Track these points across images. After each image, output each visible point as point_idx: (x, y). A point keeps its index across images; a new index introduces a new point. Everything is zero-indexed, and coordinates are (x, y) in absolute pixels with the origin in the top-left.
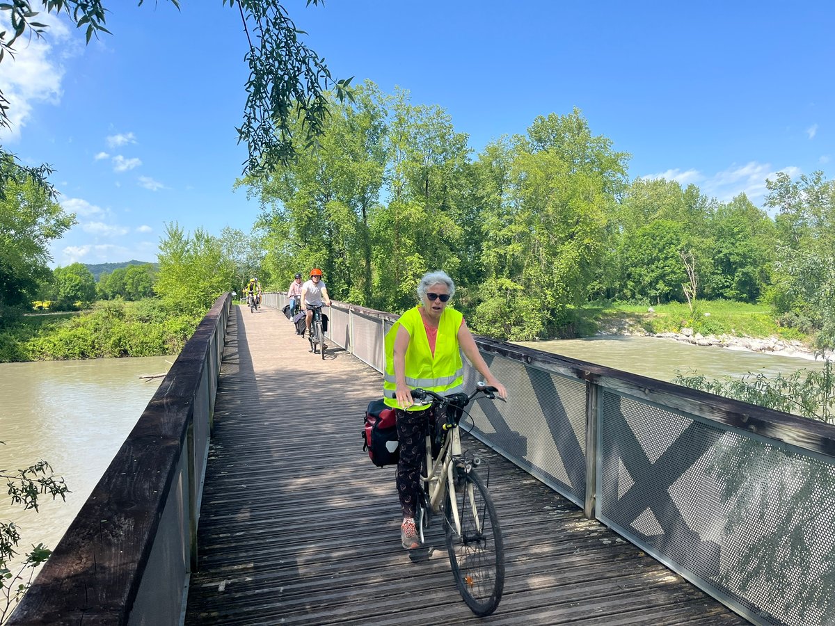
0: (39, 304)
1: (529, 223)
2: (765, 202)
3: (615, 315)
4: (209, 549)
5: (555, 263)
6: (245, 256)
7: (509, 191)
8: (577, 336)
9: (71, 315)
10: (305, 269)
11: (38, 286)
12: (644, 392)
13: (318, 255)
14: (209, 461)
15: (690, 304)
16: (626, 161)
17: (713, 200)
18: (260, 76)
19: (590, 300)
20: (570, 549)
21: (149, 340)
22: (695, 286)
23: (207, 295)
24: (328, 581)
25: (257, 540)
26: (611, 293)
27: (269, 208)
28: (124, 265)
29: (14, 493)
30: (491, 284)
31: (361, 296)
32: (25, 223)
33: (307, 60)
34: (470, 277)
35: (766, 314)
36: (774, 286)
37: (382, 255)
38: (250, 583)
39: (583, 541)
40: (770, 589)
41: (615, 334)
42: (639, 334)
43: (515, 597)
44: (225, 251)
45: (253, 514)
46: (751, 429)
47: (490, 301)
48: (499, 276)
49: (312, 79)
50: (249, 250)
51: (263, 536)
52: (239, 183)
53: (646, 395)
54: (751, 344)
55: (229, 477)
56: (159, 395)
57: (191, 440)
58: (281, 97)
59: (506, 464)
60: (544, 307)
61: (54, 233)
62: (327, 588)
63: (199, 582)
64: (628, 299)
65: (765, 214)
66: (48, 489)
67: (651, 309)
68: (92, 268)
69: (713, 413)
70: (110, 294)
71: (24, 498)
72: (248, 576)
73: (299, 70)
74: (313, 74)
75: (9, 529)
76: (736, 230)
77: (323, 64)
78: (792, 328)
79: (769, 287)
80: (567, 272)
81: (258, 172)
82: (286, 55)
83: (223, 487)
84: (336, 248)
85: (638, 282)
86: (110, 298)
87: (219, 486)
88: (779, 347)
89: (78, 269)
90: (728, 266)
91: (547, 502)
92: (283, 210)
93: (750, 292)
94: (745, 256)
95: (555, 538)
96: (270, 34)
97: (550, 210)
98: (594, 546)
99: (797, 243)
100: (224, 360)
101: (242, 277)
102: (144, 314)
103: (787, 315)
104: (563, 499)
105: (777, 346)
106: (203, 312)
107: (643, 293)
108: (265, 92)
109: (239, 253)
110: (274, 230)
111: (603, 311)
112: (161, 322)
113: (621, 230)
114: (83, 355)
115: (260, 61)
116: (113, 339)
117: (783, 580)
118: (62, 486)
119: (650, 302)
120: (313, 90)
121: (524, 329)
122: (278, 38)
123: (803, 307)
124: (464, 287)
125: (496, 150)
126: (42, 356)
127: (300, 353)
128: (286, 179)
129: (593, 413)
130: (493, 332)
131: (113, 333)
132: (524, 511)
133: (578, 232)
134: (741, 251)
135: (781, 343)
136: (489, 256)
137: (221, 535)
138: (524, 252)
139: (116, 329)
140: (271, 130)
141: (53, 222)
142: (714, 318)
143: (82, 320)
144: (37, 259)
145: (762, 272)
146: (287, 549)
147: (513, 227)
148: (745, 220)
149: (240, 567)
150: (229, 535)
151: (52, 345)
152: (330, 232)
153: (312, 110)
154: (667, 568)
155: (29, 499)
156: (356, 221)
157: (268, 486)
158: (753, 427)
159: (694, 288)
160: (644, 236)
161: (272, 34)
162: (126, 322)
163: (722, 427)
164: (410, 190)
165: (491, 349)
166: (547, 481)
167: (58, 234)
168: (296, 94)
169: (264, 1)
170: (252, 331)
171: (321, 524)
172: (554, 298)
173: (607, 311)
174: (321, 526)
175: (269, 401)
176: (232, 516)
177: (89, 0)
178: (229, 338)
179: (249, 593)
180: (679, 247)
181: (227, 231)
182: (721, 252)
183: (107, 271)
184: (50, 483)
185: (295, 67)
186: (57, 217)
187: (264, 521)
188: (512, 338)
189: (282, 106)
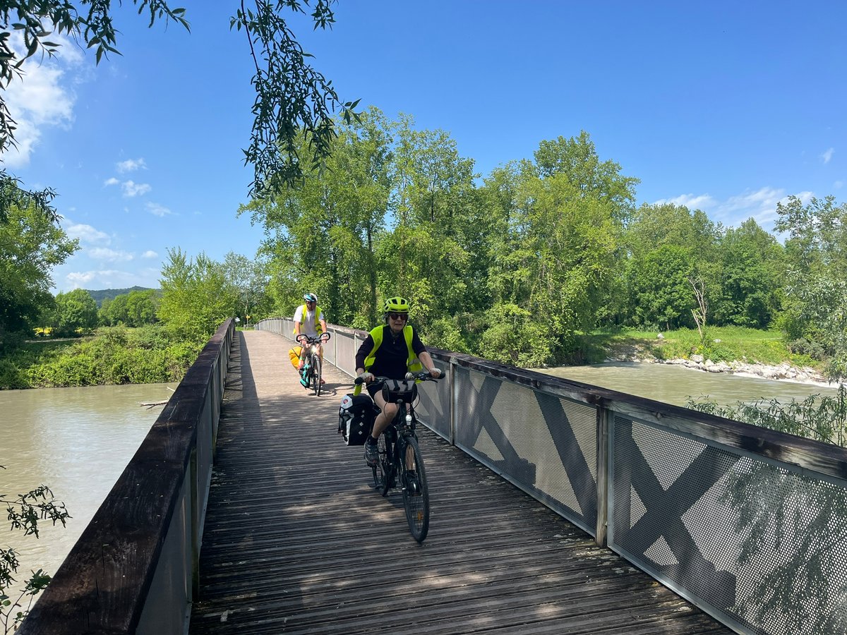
0: (40, 330)
1: (536, 247)
2: (775, 226)
3: (624, 341)
4: (211, 578)
5: (563, 288)
6: (249, 282)
7: (515, 216)
8: (586, 363)
9: (72, 341)
11: (39, 313)
12: (656, 416)
13: (322, 280)
14: (211, 489)
15: (699, 330)
16: (634, 186)
18: (266, 99)
19: (598, 326)
20: (582, 579)
21: (150, 366)
22: (705, 312)
23: (210, 321)
24: (334, 611)
25: (259, 569)
26: (620, 319)
27: (273, 233)
28: (126, 291)
29: (14, 518)
30: (498, 308)
31: (365, 323)
32: (27, 249)
33: (314, 83)
34: (475, 301)
35: (778, 341)
36: (785, 311)
37: (387, 281)
38: (254, 613)
39: (593, 569)
40: (787, 620)
41: (625, 361)
42: (648, 361)
43: (526, 628)
44: (228, 276)
45: (255, 542)
46: (766, 454)
47: (497, 327)
48: (506, 302)
49: (318, 102)
50: (253, 275)
51: (268, 565)
52: (243, 208)
53: (658, 420)
54: (763, 371)
55: (232, 505)
56: (163, 418)
57: (194, 465)
58: (288, 119)
59: (514, 492)
60: (552, 333)
61: (57, 259)
62: (331, 619)
63: (200, 612)
64: (636, 326)
65: (774, 239)
66: (48, 515)
67: (660, 335)
68: (94, 295)
69: (727, 437)
70: (112, 320)
71: (24, 523)
72: (251, 606)
73: (305, 93)
74: (320, 96)
75: (7, 555)
76: (745, 255)
77: (330, 87)
78: (804, 355)
79: (779, 313)
80: (575, 298)
81: (263, 194)
82: (293, 77)
83: (225, 515)
84: (341, 274)
85: (647, 308)
86: (112, 325)
87: (222, 513)
88: (791, 375)
89: (79, 295)
90: (738, 292)
91: (558, 530)
92: (287, 235)
93: (761, 318)
94: (755, 282)
95: (567, 567)
96: (276, 57)
97: (558, 234)
98: (607, 575)
99: (808, 269)
100: (226, 385)
101: (245, 303)
102: (146, 340)
103: (799, 341)
104: (574, 527)
105: (789, 373)
106: (206, 338)
107: (653, 319)
108: (271, 114)
109: (243, 278)
110: (278, 256)
111: (612, 337)
112: (163, 349)
113: (629, 255)
114: (84, 382)
115: (267, 84)
116: (115, 365)
117: (800, 611)
118: (63, 511)
119: (659, 328)
120: (319, 112)
121: (532, 355)
122: (285, 62)
123: (815, 333)
124: (471, 313)
125: (503, 174)
126: (42, 383)
128: (291, 206)
129: (605, 438)
130: (499, 358)
131: (115, 360)
132: (534, 539)
133: (585, 258)
134: (750, 277)
135: (793, 369)
136: (495, 282)
137: (223, 564)
138: (531, 277)
139: (117, 356)
140: (277, 152)
141: (55, 248)
142: (725, 344)
143: (83, 346)
144: (39, 285)
145: (772, 297)
146: (290, 578)
147: (520, 252)
148: (754, 244)
149: (243, 597)
150: (231, 564)
151: (53, 371)
152: (335, 257)
153: (320, 131)
154: (681, 598)
155: (29, 524)
156: (361, 246)
157: (271, 514)
158: (768, 452)
159: (704, 314)
160: (651, 261)
161: (279, 57)
162: (127, 348)
163: (736, 452)
164: (415, 216)
165: (500, 374)
166: (557, 510)
167: (60, 260)
168: (302, 116)
169: (271, 25)
170: (256, 357)
171: (326, 553)
172: (562, 324)
173: (616, 337)
174: (326, 555)
175: (273, 427)
176: (235, 544)
177: (99, 21)
178: (232, 364)
179: (252, 623)
180: (687, 273)
181: (231, 256)
182: (731, 277)
183: (110, 297)
184: (51, 509)
185: (302, 89)
186: (60, 242)
187: (267, 550)
188: (520, 365)
189: (289, 127)
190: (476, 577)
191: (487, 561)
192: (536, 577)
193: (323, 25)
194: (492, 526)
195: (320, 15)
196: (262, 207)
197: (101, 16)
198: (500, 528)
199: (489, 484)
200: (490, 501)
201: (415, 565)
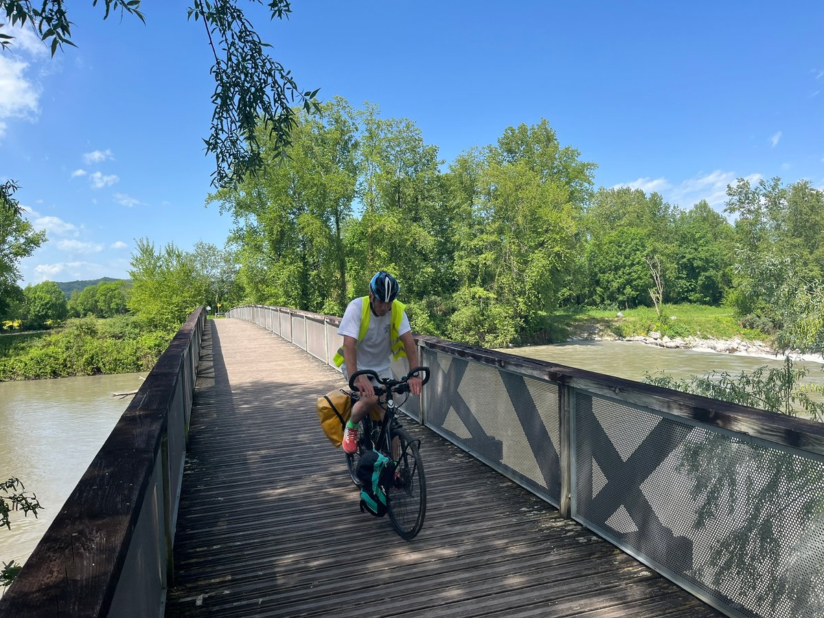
0: (9, 323)
1: (501, 232)
2: (725, 207)
3: (586, 320)
4: (185, 564)
5: (527, 271)
6: (219, 271)
7: (479, 202)
8: (549, 342)
9: (42, 334)
10: (280, 282)
11: (8, 306)
12: (615, 391)
13: (292, 267)
14: (184, 476)
15: (657, 308)
16: (592, 171)
17: (674, 207)
18: (226, 88)
19: (560, 307)
20: (548, 549)
21: (121, 357)
22: (662, 291)
23: (180, 311)
24: (308, 591)
25: (235, 552)
26: (581, 299)
27: (242, 222)
28: (95, 282)
30: (464, 292)
31: (336, 308)
33: (273, 72)
34: (443, 285)
35: (729, 317)
36: (736, 288)
37: (356, 267)
38: (229, 596)
39: (557, 539)
41: (586, 339)
42: (609, 338)
43: (494, 598)
44: (198, 266)
45: (230, 526)
46: (717, 424)
47: (464, 310)
48: (472, 285)
49: (278, 91)
50: (223, 264)
51: (241, 548)
52: (211, 198)
53: (617, 394)
54: (716, 345)
55: (204, 491)
56: (132, 407)
57: (165, 454)
58: (248, 108)
59: (482, 468)
60: (517, 315)
61: (24, 251)
62: (305, 598)
63: (175, 597)
64: (597, 305)
65: (725, 220)
66: (20, 506)
67: (619, 314)
68: (63, 286)
69: (681, 409)
70: (82, 311)
72: (225, 589)
73: (265, 83)
74: (279, 86)
76: (697, 236)
77: (289, 77)
78: (755, 329)
79: (731, 290)
80: (538, 280)
81: (226, 183)
82: (252, 67)
83: (198, 501)
84: (311, 260)
85: (606, 289)
86: (82, 316)
87: (196, 500)
88: (742, 348)
89: (48, 287)
90: (691, 271)
91: (524, 504)
92: (256, 224)
93: (713, 295)
94: (707, 261)
95: (533, 539)
96: (235, 47)
97: (520, 219)
98: (571, 545)
99: (757, 247)
100: (199, 374)
101: (216, 291)
102: (117, 331)
103: (749, 317)
104: (539, 500)
105: (740, 346)
106: (177, 326)
107: (612, 298)
108: (231, 104)
109: (213, 267)
110: (248, 244)
111: (574, 317)
112: (134, 339)
113: (589, 237)
114: (55, 374)
115: (226, 73)
116: (86, 356)
118: (34, 502)
119: (619, 307)
120: (279, 102)
121: (498, 336)
122: (243, 51)
123: (764, 308)
124: (439, 297)
125: (466, 161)
126: (13, 376)
127: (276, 365)
128: (259, 194)
129: (566, 413)
130: (467, 340)
131: (86, 351)
132: (502, 513)
133: (547, 241)
134: (703, 256)
135: (744, 343)
136: (461, 266)
137: (198, 550)
138: (495, 260)
139: (88, 347)
140: (238, 142)
141: (22, 241)
142: (680, 321)
143: (53, 338)
144: (6, 278)
145: (724, 276)
146: (264, 560)
147: (484, 236)
148: (707, 225)
149: (218, 580)
150: (206, 548)
151: (23, 364)
152: (304, 245)
153: (280, 121)
154: (641, 563)
156: (329, 234)
157: (245, 498)
158: (719, 422)
159: (660, 292)
160: (610, 243)
161: (237, 47)
162: (98, 339)
163: (689, 423)
164: (382, 203)
165: (466, 355)
166: (523, 484)
167: (28, 252)
168: (262, 106)
169: (229, 15)
170: (227, 345)
171: (299, 534)
172: (527, 305)
173: (578, 317)
174: (299, 536)
175: (245, 414)
176: (209, 529)
177: (53, 13)
178: (204, 352)
179: (227, 606)
180: (644, 253)
181: (200, 246)
182: (685, 257)
183: (78, 289)
184: (21, 500)
185: (261, 79)
186: (27, 235)
187: (241, 533)
188: (487, 346)
189: (249, 117)
190: (447, 552)
191: (456, 536)
192: (504, 549)
193: (280, 15)
194: (461, 502)
195: (277, 5)
196: (230, 197)
197: (56, 8)
198: (469, 504)
199: (458, 461)
200: (458, 478)
201: (386, 542)
